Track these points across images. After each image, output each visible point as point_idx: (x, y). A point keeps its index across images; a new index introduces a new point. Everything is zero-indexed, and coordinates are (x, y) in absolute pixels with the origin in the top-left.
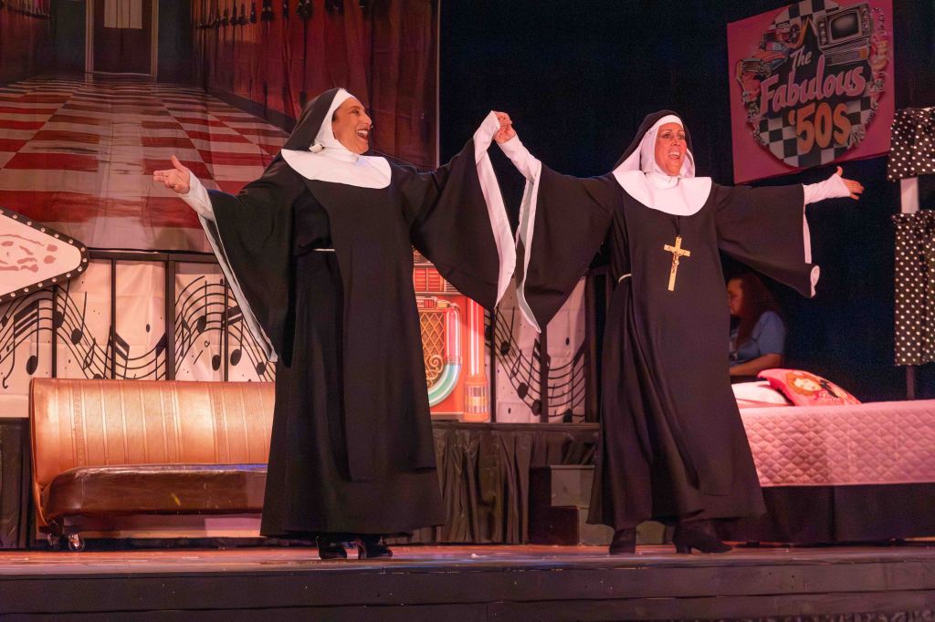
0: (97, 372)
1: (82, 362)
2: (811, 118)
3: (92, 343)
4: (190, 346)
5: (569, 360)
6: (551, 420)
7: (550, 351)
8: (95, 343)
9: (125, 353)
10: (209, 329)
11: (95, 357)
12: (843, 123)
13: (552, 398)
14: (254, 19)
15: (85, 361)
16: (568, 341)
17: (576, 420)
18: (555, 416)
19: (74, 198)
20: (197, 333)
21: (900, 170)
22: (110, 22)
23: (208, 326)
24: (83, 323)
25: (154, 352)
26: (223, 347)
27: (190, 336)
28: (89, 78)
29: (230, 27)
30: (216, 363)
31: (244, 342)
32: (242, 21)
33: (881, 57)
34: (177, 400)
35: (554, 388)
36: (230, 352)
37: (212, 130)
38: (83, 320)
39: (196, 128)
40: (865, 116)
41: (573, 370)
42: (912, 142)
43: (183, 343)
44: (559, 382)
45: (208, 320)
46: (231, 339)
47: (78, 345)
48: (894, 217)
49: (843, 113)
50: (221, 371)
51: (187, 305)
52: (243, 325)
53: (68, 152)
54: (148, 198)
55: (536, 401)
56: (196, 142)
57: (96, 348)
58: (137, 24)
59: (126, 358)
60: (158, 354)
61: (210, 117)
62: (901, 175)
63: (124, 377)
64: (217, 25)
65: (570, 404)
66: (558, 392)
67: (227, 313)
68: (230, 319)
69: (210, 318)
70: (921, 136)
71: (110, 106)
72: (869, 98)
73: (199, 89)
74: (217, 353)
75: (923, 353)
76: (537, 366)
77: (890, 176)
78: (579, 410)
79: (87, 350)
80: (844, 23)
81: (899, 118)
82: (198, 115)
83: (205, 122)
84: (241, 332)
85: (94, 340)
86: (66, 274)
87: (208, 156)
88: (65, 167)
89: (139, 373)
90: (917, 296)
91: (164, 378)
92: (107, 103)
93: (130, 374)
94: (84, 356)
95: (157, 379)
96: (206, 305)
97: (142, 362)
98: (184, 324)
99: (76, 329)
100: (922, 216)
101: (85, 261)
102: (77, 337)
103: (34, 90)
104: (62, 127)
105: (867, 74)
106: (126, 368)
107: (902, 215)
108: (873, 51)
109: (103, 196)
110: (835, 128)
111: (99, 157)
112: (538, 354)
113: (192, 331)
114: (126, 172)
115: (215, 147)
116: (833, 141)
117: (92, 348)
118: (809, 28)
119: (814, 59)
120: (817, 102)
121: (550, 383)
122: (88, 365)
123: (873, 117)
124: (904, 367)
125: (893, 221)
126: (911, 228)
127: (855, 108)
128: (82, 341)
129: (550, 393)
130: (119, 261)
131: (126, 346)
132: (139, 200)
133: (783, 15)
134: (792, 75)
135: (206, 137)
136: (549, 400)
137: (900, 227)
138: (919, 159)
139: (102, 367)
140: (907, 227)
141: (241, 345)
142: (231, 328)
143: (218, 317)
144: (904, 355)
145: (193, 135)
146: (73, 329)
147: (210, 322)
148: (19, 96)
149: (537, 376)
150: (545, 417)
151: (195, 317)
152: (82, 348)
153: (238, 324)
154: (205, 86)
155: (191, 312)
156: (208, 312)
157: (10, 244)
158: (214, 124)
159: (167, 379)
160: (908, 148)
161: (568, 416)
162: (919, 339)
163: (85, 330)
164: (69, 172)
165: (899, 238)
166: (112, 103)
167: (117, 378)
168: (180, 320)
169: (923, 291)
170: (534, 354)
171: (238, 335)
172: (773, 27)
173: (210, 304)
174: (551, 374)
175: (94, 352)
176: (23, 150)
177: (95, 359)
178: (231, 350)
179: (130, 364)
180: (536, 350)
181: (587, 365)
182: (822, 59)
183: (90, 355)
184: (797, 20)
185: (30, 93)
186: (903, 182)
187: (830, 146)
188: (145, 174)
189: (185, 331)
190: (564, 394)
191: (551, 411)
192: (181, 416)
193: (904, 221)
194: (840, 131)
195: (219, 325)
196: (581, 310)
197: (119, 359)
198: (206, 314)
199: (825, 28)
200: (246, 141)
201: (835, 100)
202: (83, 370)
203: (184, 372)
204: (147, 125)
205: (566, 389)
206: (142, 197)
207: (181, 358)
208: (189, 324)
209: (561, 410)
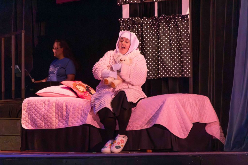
48: (119, 20)
62: (123, 3)
77: (118, 3)
100: (130, 20)
107: (123, 19)
125: (119, 21)
126: (126, 25)
137: (121, 24)
140: (125, 24)
165: (121, 28)
186: (123, 5)
193: (123, 21)
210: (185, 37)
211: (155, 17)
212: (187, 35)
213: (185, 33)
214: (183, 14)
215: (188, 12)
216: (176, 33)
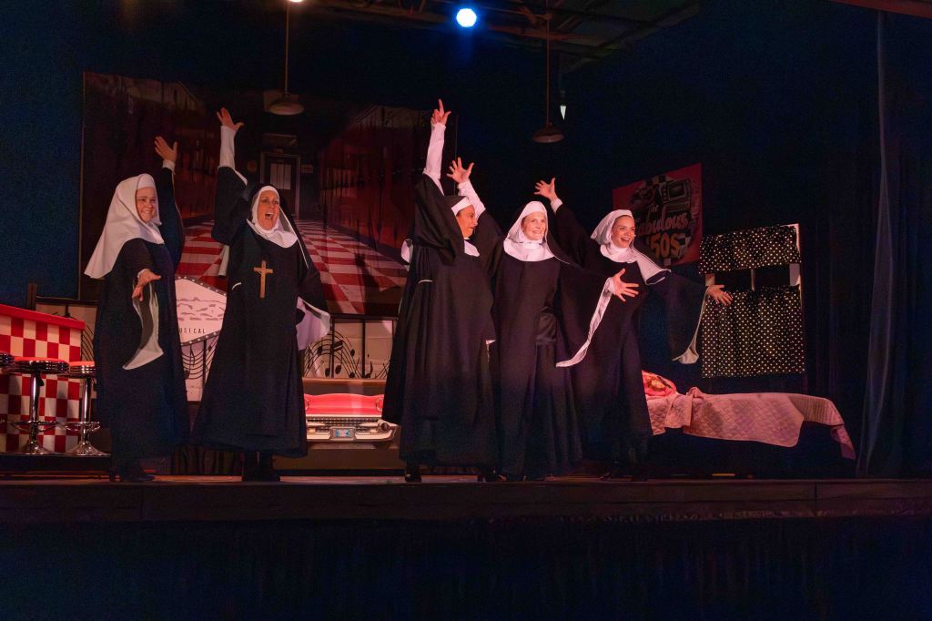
2: (658, 241)
4: (313, 363)
10: (324, 354)
12: (675, 244)
14: (352, 185)
20: (317, 356)
21: (705, 269)
23: (323, 352)
26: (331, 363)
27: (313, 357)
29: (339, 190)
30: (327, 372)
31: (343, 361)
32: (346, 186)
33: (696, 208)
36: (335, 367)
37: (329, 245)
39: (320, 244)
40: (688, 240)
42: (712, 254)
43: (309, 361)
46: (336, 359)
49: (676, 239)
50: (330, 377)
52: (342, 352)
56: (319, 252)
61: (328, 238)
62: (706, 272)
64: (332, 188)
68: (336, 348)
69: (324, 348)
70: (717, 251)
72: (689, 230)
73: (322, 223)
74: (327, 367)
75: (717, 371)
77: (700, 273)
80: (676, 189)
81: (705, 240)
82: (321, 237)
83: (325, 241)
84: (342, 356)
87: (326, 259)
90: (714, 339)
98: (310, 351)
105: (689, 217)
108: (692, 204)
110: (671, 247)
113: (314, 355)
115: (330, 254)
116: (670, 254)
118: (657, 191)
119: (660, 209)
120: (662, 233)
123: (692, 240)
124: (707, 378)
127: (682, 236)
133: (644, 184)
134: (648, 217)
135: (326, 249)
138: (715, 263)
141: (342, 363)
142: (336, 354)
143: (329, 347)
144: (706, 372)
145: (318, 248)
147: (324, 350)
151: (315, 348)
153: (340, 351)
154: (325, 222)
156: (323, 344)
157: (214, 306)
158: (330, 242)
160: (709, 257)
162: (715, 363)
169: (717, 336)
171: (340, 357)
172: (637, 191)
178: (336, 365)
182: (664, 208)
184: (651, 187)
186: (706, 276)
187: (668, 257)
189: (310, 355)
194: (674, 249)
195: (329, 352)
198: (322, 346)
199: (666, 192)
200: (347, 251)
201: (671, 232)
207: (308, 370)
208: (313, 351)
210: (795, 316)
211: (751, 290)
212: (798, 313)
213: (795, 310)
214: (792, 284)
215: (799, 282)
216: (782, 312)
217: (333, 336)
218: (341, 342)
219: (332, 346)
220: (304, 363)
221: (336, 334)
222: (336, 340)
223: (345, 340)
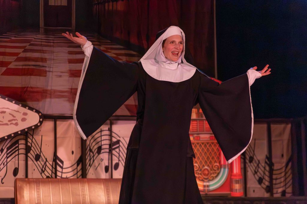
0: (48, 175)
1: (40, 170)
3: (45, 160)
4: (94, 161)
5: (284, 165)
6: (275, 196)
7: (274, 160)
8: (46, 160)
9: (61, 165)
10: (103, 153)
11: (46, 167)
13: (276, 184)
15: (42, 170)
16: (283, 156)
17: (288, 195)
18: (277, 193)
19: (35, 90)
20: (97, 154)
22: (52, 2)
23: (102, 151)
24: (41, 151)
25: (76, 164)
26: (110, 161)
27: (93, 156)
28: (42, 30)
30: (107, 169)
31: (120, 159)
34: (87, 188)
35: (276, 179)
38: (41, 149)
41: (285, 170)
43: (90, 160)
44: (279, 176)
45: (102, 148)
46: (114, 157)
47: (38, 162)
50: (109, 174)
51: (92, 141)
52: (120, 150)
53: (32, 67)
54: (71, 89)
55: (267, 186)
57: (47, 163)
58: (64, 3)
59: (62, 168)
60: (78, 165)
63: (61, 177)
64: (104, 2)
65: (284, 187)
66: (278, 181)
67: (112, 145)
68: (114, 147)
69: (103, 147)
71: (52, 44)
74: (107, 164)
76: (267, 168)
78: (289, 190)
79: (43, 164)
84: (119, 154)
85: (46, 159)
86: (32, 126)
88: (31, 75)
89: (69, 175)
91: (81, 177)
92: (51, 42)
93: (64, 176)
94: (41, 167)
95: (78, 178)
96: (101, 141)
97: (70, 170)
98: (91, 150)
99: (37, 154)
101: (41, 120)
102: (38, 157)
103: (15, 37)
104: (29, 55)
106: (62, 172)
109: (49, 88)
111: (47, 69)
112: (268, 162)
113: (95, 153)
114: (60, 76)
117: (45, 163)
121: (274, 177)
122: (43, 172)
128: (40, 160)
129: (274, 182)
130: (58, 120)
131: (62, 162)
132: (68, 90)
136: (274, 186)
139: (50, 172)
141: (119, 160)
142: (114, 152)
143: (108, 147)
146: (36, 154)
147: (103, 149)
148: (8, 40)
149: (267, 173)
150: (272, 194)
151: (96, 147)
152: (40, 163)
153: (117, 150)
154: (99, 33)
155: (94, 144)
156: (102, 144)
157: (4, 112)
159: (83, 177)
161: (284, 193)
163: (41, 154)
164: (32, 77)
166: (53, 43)
167: (58, 177)
168: (88, 148)
170: (266, 162)
171: (117, 155)
173: (103, 140)
174: (274, 172)
175: (46, 165)
176: (10, 66)
177: (47, 169)
178: (114, 163)
179: (64, 171)
180: (267, 160)
181: (292, 167)
183: (44, 166)
185: (13, 38)
188: (70, 77)
189: (91, 153)
190: (281, 183)
191: (275, 191)
192: (90, 196)
195: (108, 150)
196: (289, 140)
197: (59, 168)
198: (101, 145)
202: (41, 174)
203: (91, 174)
204: (70, 53)
205: (282, 179)
206: (69, 89)
207: (89, 167)
208: (93, 150)
209: (280, 190)
217: (111, 135)
218: (118, 142)
219: (111, 145)
220: (86, 160)
221: (113, 135)
222: (114, 140)
223: (121, 139)
